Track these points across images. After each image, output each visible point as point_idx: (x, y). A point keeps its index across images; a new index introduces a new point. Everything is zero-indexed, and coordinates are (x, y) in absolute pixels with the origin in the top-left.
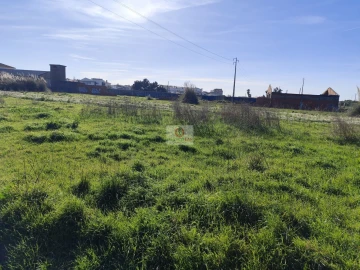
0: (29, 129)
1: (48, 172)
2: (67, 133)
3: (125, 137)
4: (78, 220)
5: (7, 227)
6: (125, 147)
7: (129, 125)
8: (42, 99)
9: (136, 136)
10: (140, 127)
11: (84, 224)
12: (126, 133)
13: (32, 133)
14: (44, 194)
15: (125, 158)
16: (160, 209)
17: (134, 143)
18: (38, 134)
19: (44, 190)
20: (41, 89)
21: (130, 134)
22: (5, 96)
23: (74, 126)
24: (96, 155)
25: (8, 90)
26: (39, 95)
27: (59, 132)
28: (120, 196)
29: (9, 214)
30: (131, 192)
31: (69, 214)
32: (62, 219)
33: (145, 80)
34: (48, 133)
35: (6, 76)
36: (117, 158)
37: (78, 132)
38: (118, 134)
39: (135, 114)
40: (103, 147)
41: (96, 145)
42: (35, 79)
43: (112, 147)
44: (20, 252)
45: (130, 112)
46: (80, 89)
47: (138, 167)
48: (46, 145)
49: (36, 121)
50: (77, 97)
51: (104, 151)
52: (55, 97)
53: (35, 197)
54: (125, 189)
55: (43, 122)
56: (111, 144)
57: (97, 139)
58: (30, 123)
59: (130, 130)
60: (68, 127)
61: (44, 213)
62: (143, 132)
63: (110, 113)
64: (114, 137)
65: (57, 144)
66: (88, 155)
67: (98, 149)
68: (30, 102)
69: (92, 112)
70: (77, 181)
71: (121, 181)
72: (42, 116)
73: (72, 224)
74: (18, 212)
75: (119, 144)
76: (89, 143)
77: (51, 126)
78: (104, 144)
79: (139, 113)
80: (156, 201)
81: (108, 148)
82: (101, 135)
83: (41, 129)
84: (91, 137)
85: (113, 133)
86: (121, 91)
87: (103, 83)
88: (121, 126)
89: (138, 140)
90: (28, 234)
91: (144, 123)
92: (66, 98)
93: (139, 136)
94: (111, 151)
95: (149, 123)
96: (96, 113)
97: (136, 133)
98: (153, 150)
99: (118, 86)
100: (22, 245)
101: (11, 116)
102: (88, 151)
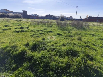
0: (16, 28)
1: (19, 40)
2: (25, 29)
3: (42, 31)
4: (25, 54)
5: (6, 55)
6: (41, 34)
7: (43, 27)
8: (20, 20)
9: (44, 30)
10: (46, 28)
11: (26, 55)
12: (42, 30)
13: (16, 30)
14: (17, 46)
15: (41, 37)
16: (48, 51)
17: (44, 32)
18: (18, 30)
19: (17, 45)
20: (20, 18)
21: (43, 30)
22: (11, 20)
23: (28, 28)
24: (33, 36)
25: (12, 18)
26: (19, 19)
27: (23, 29)
28: (37, 47)
29: (7, 51)
30: (40, 46)
31: (22, 52)
32: (21, 53)
33: (49, 14)
34: (20, 30)
35: (11, 14)
36: (38, 37)
37: (28, 29)
38: (40, 30)
39: (45, 24)
40: (35, 34)
41: (33, 33)
42: (19, 15)
43: (37, 34)
44: (9, 62)
45: (44, 23)
46: (31, 17)
47: (44, 39)
48: (19, 33)
49: (18, 26)
50: (30, 20)
51: (35, 35)
52: (24, 20)
53: (14, 47)
54: (39, 45)
55: (19, 27)
56: (37, 33)
57: (33, 31)
58: (16, 27)
59: (43, 29)
60: (26, 28)
61: (16, 51)
62: (47, 29)
63: (38, 24)
64: (38, 31)
65: (23, 33)
66: (30, 36)
67: (33, 34)
68: (17, 21)
69: (33, 24)
70: (26, 43)
71: (38, 43)
72: (19, 25)
73: (23, 55)
74: (9, 51)
75: (39, 33)
76: (31, 32)
77: (21, 28)
78: (35, 33)
79: (46, 24)
80: (47, 49)
81: (36, 34)
82: (35, 30)
83: (19, 28)
84: (32, 31)
85: (38, 30)
86: (42, 18)
87: (37, 16)
88: (41, 28)
89: (45, 32)
90: (12, 57)
91: (47, 27)
92: (27, 20)
93: (45, 31)
94: (37, 35)
95: (49, 27)
96: (34, 24)
97: (45, 30)
98: (49, 35)
99: (41, 16)
100: (10, 60)
101: (11, 25)
102: (31, 35)
